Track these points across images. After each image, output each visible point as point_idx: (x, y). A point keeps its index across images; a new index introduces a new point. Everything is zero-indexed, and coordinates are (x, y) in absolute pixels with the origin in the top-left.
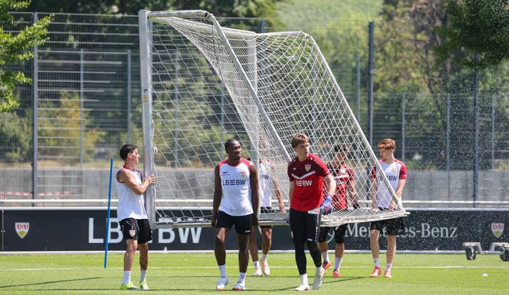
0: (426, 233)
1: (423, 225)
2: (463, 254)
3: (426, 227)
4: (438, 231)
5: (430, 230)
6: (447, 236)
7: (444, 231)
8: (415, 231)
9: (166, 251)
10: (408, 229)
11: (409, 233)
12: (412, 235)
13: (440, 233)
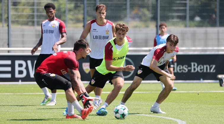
0: (195, 69)
1: (192, 64)
2: (217, 83)
3: (194, 65)
4: (202, 68)
5: (197, 67)
6: (208, 71)
7: (207, 68)
8: (187, 68)
9: (20, 82)
10: (183, 66)
11: (183, 69)
12: (185, 70)
13: (204, 69)
